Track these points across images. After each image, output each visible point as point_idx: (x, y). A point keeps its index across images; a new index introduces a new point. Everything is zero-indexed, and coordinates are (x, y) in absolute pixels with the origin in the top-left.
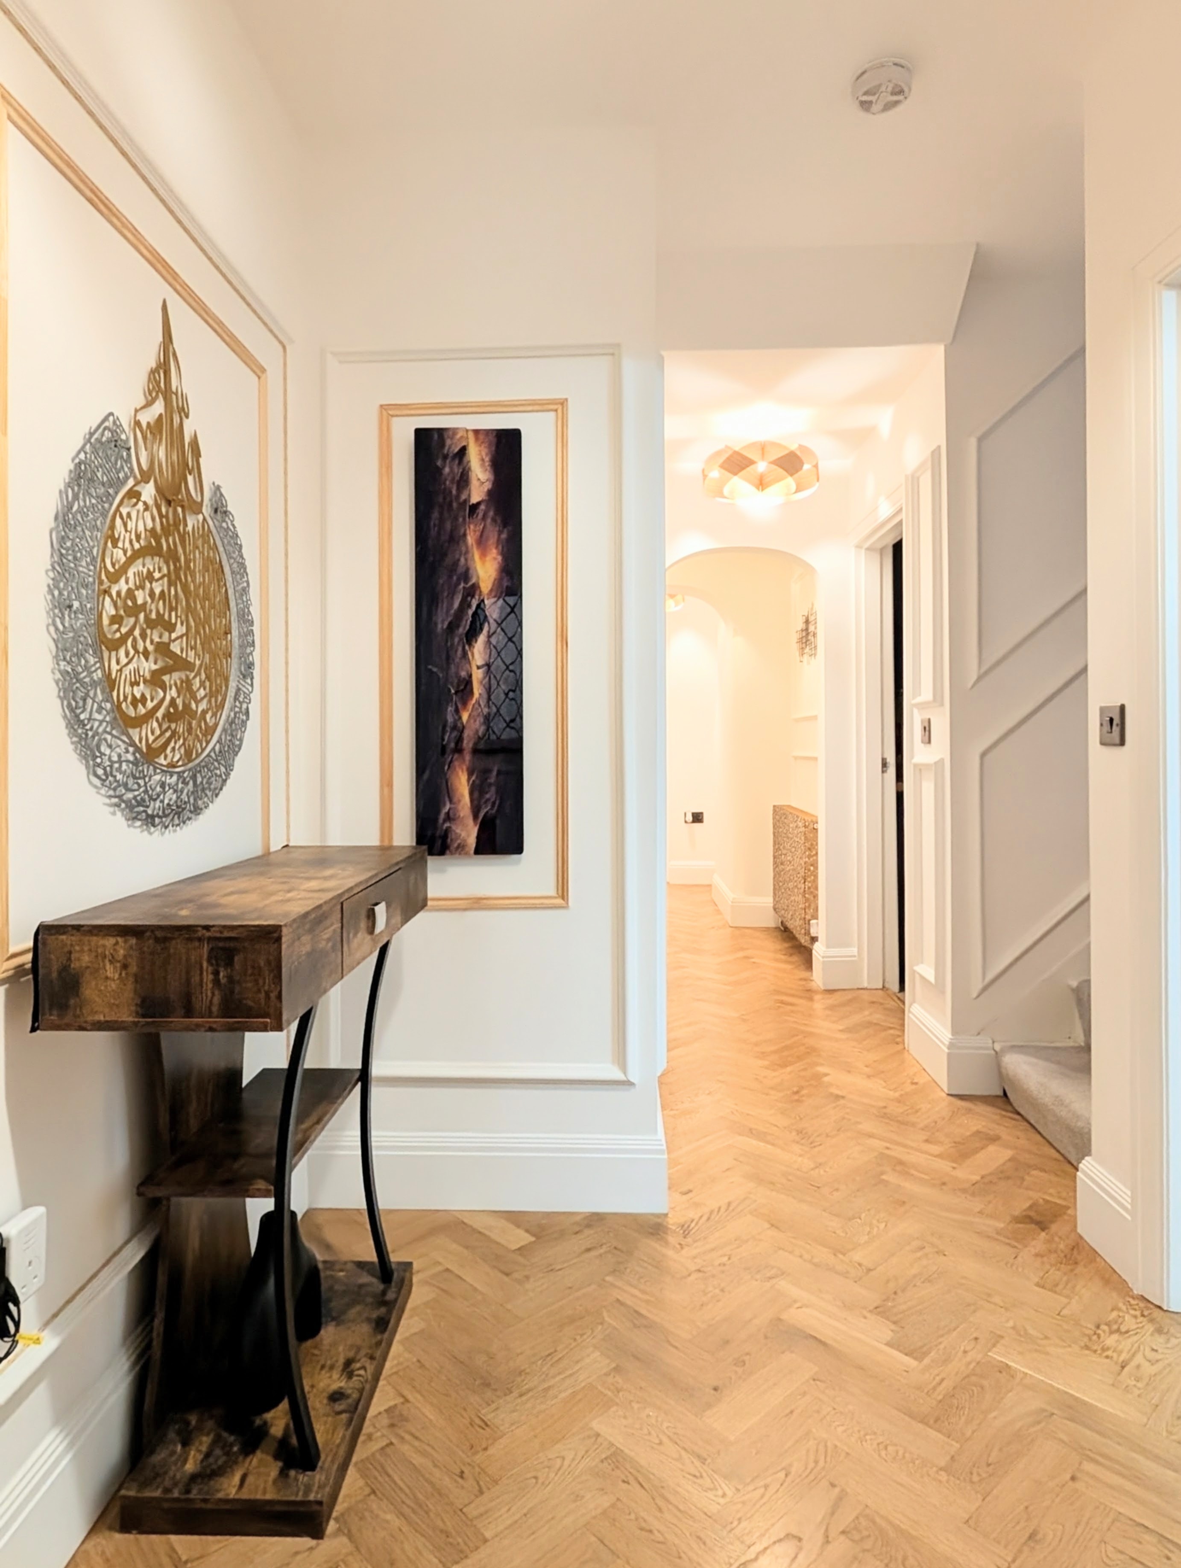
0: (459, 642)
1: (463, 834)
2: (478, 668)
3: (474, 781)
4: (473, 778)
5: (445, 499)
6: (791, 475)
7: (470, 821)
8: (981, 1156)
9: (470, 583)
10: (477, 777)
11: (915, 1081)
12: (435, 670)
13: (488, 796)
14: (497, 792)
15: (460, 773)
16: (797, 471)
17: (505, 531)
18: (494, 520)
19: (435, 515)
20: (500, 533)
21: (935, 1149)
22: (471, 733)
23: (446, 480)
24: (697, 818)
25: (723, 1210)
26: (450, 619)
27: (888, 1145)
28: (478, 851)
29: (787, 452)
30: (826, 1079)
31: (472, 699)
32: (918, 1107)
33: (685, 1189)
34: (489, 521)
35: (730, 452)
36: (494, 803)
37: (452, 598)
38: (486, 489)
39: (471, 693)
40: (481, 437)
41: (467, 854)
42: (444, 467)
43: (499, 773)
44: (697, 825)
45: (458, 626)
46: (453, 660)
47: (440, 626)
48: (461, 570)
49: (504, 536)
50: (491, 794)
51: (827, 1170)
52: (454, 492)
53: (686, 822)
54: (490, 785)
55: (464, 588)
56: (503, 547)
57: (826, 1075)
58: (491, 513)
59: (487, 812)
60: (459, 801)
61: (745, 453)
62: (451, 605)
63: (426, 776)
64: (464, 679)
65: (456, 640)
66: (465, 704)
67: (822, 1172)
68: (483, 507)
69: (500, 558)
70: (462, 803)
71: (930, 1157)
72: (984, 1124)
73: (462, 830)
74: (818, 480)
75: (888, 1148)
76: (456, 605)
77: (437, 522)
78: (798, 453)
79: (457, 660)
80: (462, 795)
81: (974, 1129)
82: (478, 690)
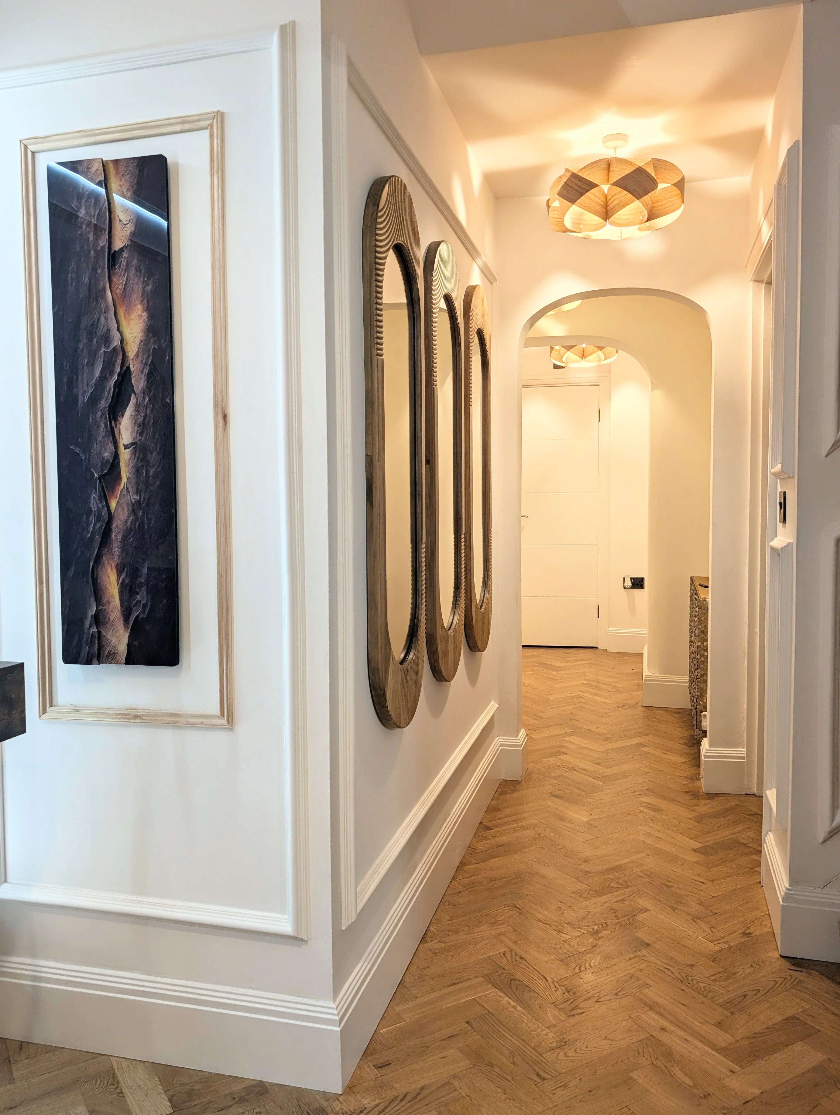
0: (102, 417)
1: (114, 640)
2: (126, 447)
3: (123, 579)
4: (123, 576)
5: (82, 247)
6: (639, 197)
7: (120, 625)
8: (778, 1059)
9: (112, 347)
10: (126, 576)
11: (751, 931)
12: (77, 450)
13: (138, 597)
14: (148, 592)
15: (109, 571)
16: (647, 192)
17: (150, 282)
18: (138, 270)
19: (73, 266)
20: (145, 284)
21: (722, 1038)
22: (120, 525)
23: (82, 223)
24: (638, 583)
25: (408, 1098)
26: (91, 391)
27: (665, 1024)
28: (130, 660)
29: (631, 169)
30: (641, 917)
31: (120, 485)
32: (735, 970)
33: (381, 1061)
34: (133, 270)
35: (568, 175)
36: (145, 606)
37: (93, 364)
38: (128, 233)
39: (119, 477)
40: (122, 169)
41: (117, 663)
42: (79, 209)
43: (150, 569)
44: (637, 592)
45: (100, 399)
46: (96, 440)
47: (81, 399)
48: (101, 331)
49: (149, 288)
50: (142, 596)
51: (569, 1053)
52: (91, 238)
53: (624, 588)
54: (141, 585)
55: (105, 352)
56: (148, 302)
57: (646, 910)
58: (135, 262)
59: (138, 616)
60: (109, 602)
61: (585, 175)
62: (92, 372)
63: (71, 573)
64: (108, 460)
65: (99, 414)
66: (113, 490)
67: (561, 1056)
68: (125, 254)
69: (145, 314)
70: (112, 604)
71: (709, 1050)
72: (806, 1006)
73: (112, 636)
74: (683, 202)
75: (663, 1029)
76: (97, 374)
77: (74, 276)
78: (651, 170)
79: (100, 439)
80: (113, 596)
81: (789, 1013)
82: (125, 472)
